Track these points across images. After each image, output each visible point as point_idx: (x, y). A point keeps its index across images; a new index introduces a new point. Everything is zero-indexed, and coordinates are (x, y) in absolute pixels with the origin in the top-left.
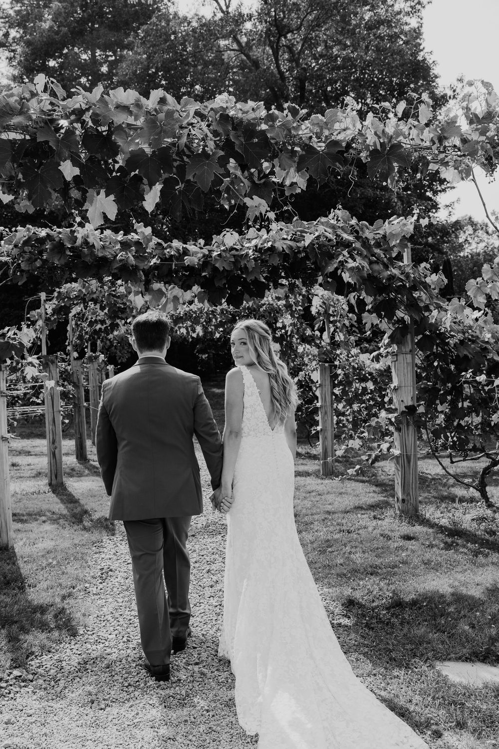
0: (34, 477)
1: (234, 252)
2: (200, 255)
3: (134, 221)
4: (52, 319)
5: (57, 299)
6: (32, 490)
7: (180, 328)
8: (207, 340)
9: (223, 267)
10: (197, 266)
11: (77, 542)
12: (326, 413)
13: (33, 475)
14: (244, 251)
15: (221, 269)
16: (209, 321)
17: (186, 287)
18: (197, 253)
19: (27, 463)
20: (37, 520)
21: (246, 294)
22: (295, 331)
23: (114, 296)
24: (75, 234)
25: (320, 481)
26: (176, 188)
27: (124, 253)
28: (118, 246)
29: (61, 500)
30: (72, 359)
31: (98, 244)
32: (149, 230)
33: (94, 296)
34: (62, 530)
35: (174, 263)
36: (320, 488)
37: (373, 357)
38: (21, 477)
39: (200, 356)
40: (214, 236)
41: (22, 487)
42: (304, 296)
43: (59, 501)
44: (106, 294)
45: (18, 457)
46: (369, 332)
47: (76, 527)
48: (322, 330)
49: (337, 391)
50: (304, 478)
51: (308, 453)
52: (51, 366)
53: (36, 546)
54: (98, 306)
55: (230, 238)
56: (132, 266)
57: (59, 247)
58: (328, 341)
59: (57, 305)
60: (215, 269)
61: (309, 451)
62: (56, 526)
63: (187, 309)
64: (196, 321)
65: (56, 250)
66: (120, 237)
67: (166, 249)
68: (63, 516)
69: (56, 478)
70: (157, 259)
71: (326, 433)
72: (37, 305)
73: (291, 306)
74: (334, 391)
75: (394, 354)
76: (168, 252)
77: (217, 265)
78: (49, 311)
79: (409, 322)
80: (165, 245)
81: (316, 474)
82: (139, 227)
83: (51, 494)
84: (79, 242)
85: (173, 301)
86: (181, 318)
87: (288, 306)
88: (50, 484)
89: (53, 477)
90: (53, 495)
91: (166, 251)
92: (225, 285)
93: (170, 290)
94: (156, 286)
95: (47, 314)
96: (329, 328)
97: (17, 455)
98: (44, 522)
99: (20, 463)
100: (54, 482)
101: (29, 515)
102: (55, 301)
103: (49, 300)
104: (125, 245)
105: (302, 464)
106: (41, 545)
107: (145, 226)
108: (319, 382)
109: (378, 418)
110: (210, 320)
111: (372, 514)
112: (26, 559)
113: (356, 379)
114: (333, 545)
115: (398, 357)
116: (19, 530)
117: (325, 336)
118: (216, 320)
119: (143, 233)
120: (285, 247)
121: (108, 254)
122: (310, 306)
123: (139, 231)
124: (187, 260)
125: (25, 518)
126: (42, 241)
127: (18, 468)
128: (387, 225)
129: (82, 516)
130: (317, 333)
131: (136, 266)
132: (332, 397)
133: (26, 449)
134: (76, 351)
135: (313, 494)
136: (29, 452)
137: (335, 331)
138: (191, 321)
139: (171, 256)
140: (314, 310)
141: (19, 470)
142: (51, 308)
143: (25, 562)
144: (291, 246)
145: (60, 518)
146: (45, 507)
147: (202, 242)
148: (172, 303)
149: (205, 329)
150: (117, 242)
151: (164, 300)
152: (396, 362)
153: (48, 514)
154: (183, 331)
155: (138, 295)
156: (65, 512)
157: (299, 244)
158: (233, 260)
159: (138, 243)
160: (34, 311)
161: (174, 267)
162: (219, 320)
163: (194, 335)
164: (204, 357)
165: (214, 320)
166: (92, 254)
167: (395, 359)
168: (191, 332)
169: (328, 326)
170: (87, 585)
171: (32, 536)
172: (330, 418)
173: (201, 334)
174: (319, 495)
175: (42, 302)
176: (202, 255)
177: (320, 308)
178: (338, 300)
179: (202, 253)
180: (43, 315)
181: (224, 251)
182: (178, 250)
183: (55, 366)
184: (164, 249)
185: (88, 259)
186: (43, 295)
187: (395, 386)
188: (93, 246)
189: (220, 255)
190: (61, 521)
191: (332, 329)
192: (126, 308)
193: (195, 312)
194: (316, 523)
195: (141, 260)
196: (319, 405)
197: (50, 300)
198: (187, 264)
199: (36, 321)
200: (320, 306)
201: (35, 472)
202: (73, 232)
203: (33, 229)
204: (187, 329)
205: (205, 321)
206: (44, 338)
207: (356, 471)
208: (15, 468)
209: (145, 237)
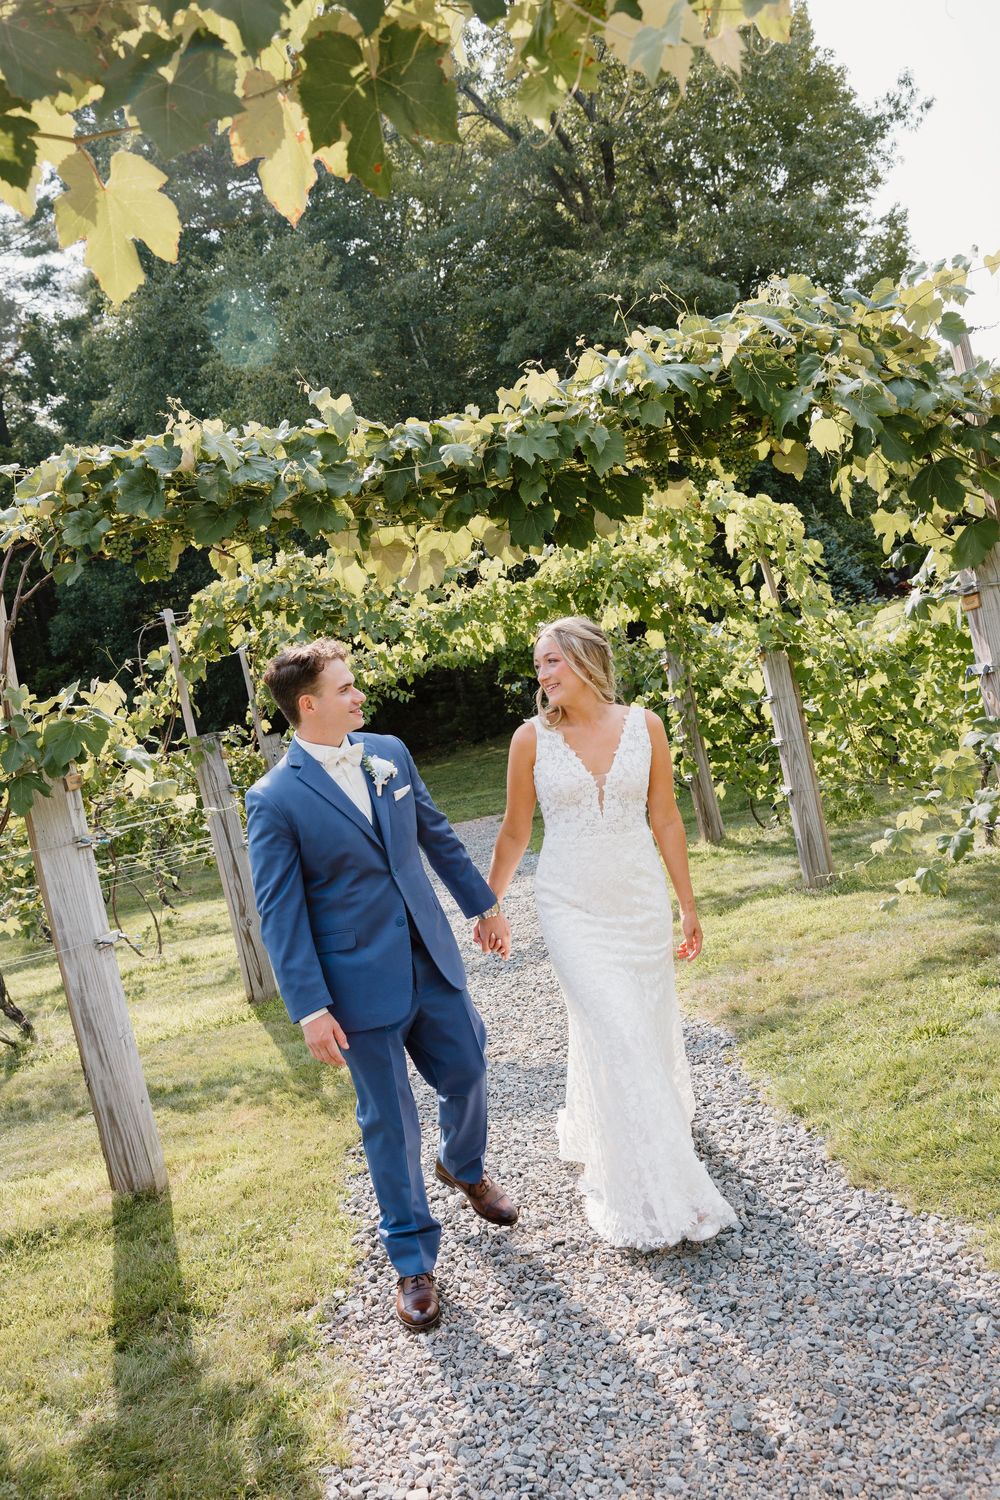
0: (222, 983)
1: (554, 416)
2: (475, 439)
3: (307, 388)
4: (195, 660)
5: (198, 617)
6: (216, 1019)
7: (458, 636)
8: (516, 653)
9: (536, 455)
10: (472, 464)
11: (310, 1151)
12: (795, 755)
13: (221, 978)
14: (577, 407)
15: (531, 461)
16: (514, 612)
17: (455, 520)
18: (466, 434)
19: (209, 953)
20: (221, 1098)
21: (598, 514)
22: (701, 594)
23: (313, 590)
24: (176, 443)
25: (812, 904)
26: (354, 72)
27: (295, 464)
28: (282, 455)
29: (274, 1033)
30: (260, 735)
31: (233, 457)
32: (345, 403)
33: (271, 597)
34: (276, 1121)
35: (417, 468)
36: (820, 919)
37: (914, 609)
38: (197, 988)
39: (507, 687)
40: (501, 392)
41: (197, 1014)
42: (706, 518)
43: (269, 1038)
44: (295, 589)
45: (194, 942)
46: (896, 555)
47: (306, 1107)
48: (756, 583)
49: (811, 706)
50: (772, 901)
51: (758, 842)
52: (209, 756)
53: (218, 1177)
54: (282, 617)
55: (539, 386)
56: (320, 493)
57: (145, 481)
58: (774, 603)
59: (200, 630)
60: (518, 464)
61: (761, 837)
62: (262, 1110)
63: (467, 596)
64: (488, 616)
65: (138, 488)
66: (284, 431)
67: (393, 439)
68: (278, 1081)
69: (261, 983)
70: (377, 466)
71: (803, 799)
72: (159, 637)
73: (682, 545)
74: (805, 706)
75: (969, 593)
76: (400, 445)
77: (520, 454)
78: (187, 645)
79: (995, 513)
80: (389, 432)
81: (796, 887)
82: (322, 399)
83: (254, 1023)
84: (187, 462)
85: (431, 562)
86: (458, 616)
87: (677, 546)
88: (251, 1000)
89: (255, 983)
90: (259, 1023)
91: (393, 444)
92: (545, 497)
93: (422, 539)
94: (385, 535)
95: (182, 651)
96: (771, 578)
97: (194, 937)
98: (238, 1101)
99: (197, 954)
100: (258, 994)
101: (208, 1085)
102: (193, 623)
103: (181, 622)
104: (296, 449)
105: (756, 869)
106: (229, 1174)
107: (336, 396)
108: (770, 694)
109: (956, 748)
110: (516, 611)
111: (978, 973)
112: (193, 1224)
113: (848, 673)
114: (919, 1075)
115: (983, 597)
116: (184, 1134)
117: (766, 591)
118: (528, 606)
119: (333, 410)
120: (674, 378)
121: (258, 477)
122: (724, 537)
123: (321, 407)
124: (448, 456)
125: (197, 1096)
126: (103, 476)
127: (194, 966)
128: (906, 286)
129: (317, 1070)
130: (749, 592)
131: (329, 491)
132: (802, 720)
133: (210, 921)
134: (266, 717)
135: (811, 938)
136: (216, 926)
137: (784, 579)
138: (478, 619)
139: (409, 452)
140: (730, 545)
141: (194, 970)
142: (189, 639)
143: (193, 1232)
144: (688, 375)
145: (270, 1087)
146: (241, 1057)
147: (472, 409)
148: (429, 567)
149: (509, 630)
150: (277, 443)
151: (409, 562)
152: (980, 611)
153: (246, 1076)
154: (467, 640)
155: (349, 564)
156: (283, 1067)
157: (706, 368)
158: (555, 433)
159: (326, 438)
160: (155, 652)
161: (418, 477)
162: (534, 606)
163: (490, 649)
164: (514, 688)
165: (523, 608)
166: (223, 482)
167: (976, 604)
168: (483, 644)
169: (769, 573)
170: (340, 1293)
171: (212, 1146)
172: (806, 766)
173: (503, 642)
174: (824, 937)
175: (169, 629)
176: (479, 438)
177: (744, 539)
178: (781, 513)
179: (478, 431)
180: (176, 656)
181: (528, 416)
182: (422, 437)
183: (216, 753)
184: (386, 439)
185: (215, 496)
186: (168, 616)
187: (987, 668)
188: (221, 463)
189: (521, 430)
190: (275, 1096)
191: (777, 578)
192: (340, 611)
193: (484, 600)
194: (847, 1015)
195: (340, 476)
196: (777, 741)
197: (184, 623)
198: (447, 464)
199: (165, 670)
200: (744, 534)
201: (224, 970)
202: (169, 440)
203: (81, 452)
204: (473, 635)
205: (507, 613)
206: (186, 704)
207: (918, 881)
208: (187, 967)
209: (338, 420)
